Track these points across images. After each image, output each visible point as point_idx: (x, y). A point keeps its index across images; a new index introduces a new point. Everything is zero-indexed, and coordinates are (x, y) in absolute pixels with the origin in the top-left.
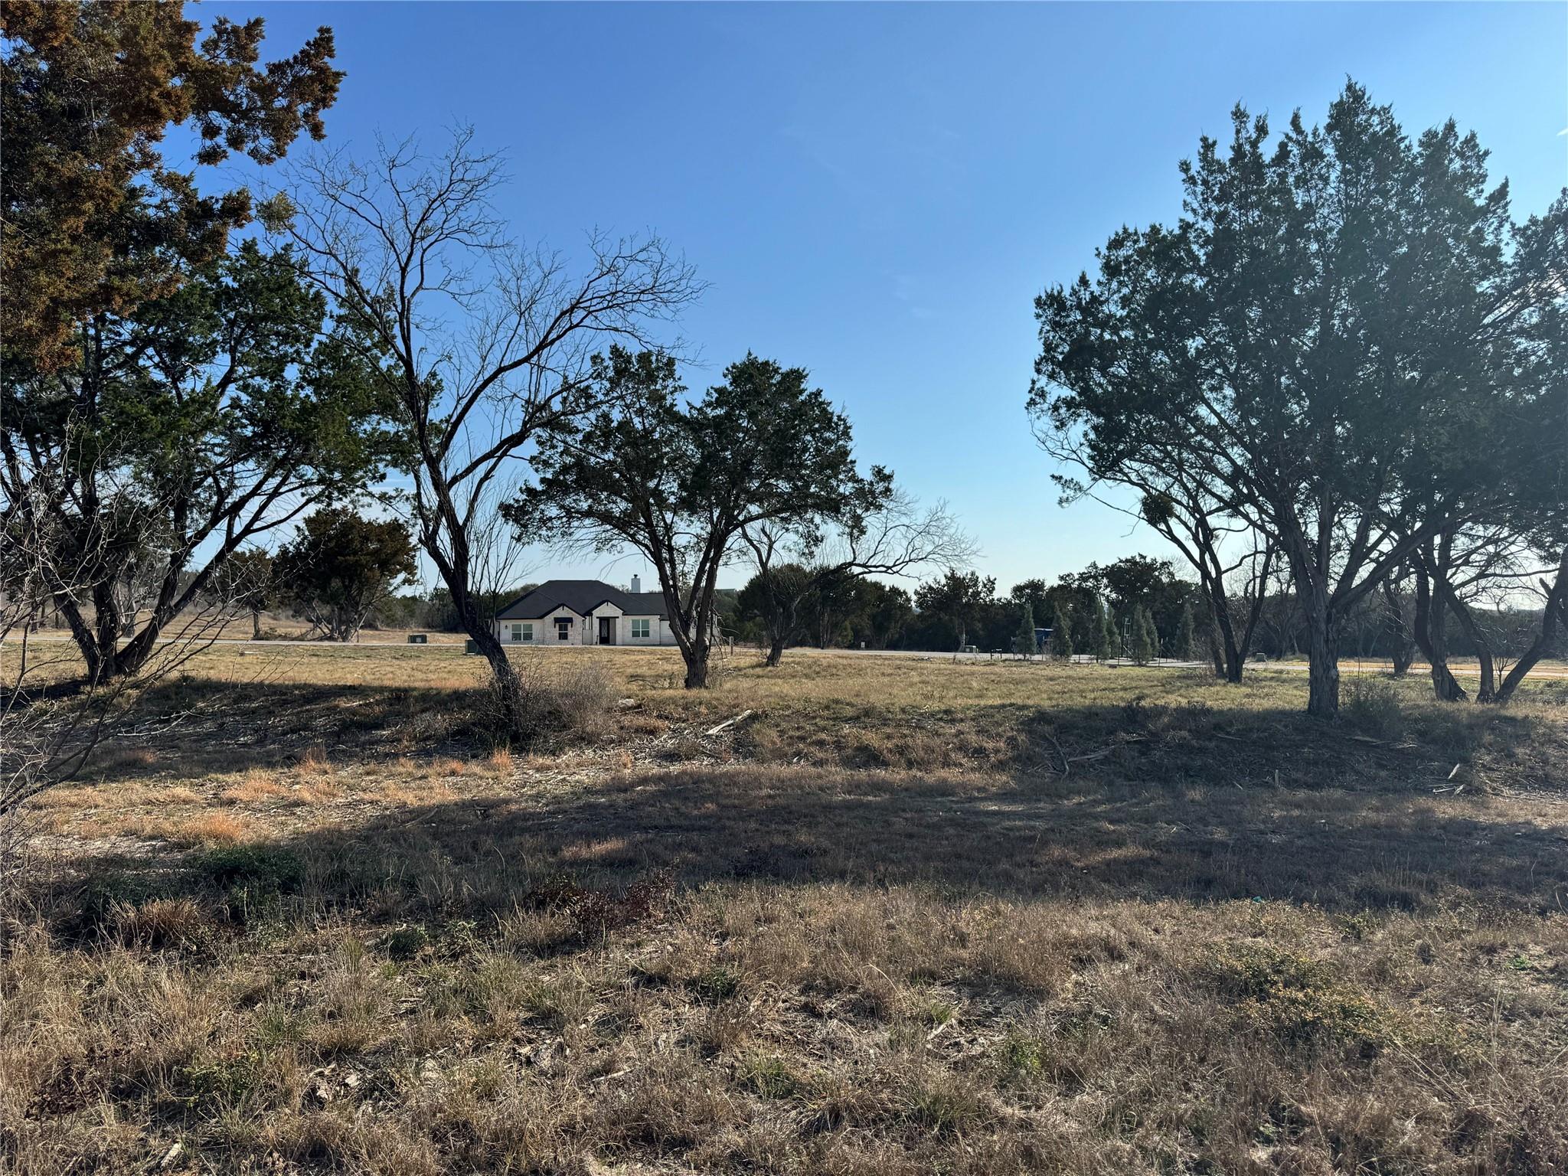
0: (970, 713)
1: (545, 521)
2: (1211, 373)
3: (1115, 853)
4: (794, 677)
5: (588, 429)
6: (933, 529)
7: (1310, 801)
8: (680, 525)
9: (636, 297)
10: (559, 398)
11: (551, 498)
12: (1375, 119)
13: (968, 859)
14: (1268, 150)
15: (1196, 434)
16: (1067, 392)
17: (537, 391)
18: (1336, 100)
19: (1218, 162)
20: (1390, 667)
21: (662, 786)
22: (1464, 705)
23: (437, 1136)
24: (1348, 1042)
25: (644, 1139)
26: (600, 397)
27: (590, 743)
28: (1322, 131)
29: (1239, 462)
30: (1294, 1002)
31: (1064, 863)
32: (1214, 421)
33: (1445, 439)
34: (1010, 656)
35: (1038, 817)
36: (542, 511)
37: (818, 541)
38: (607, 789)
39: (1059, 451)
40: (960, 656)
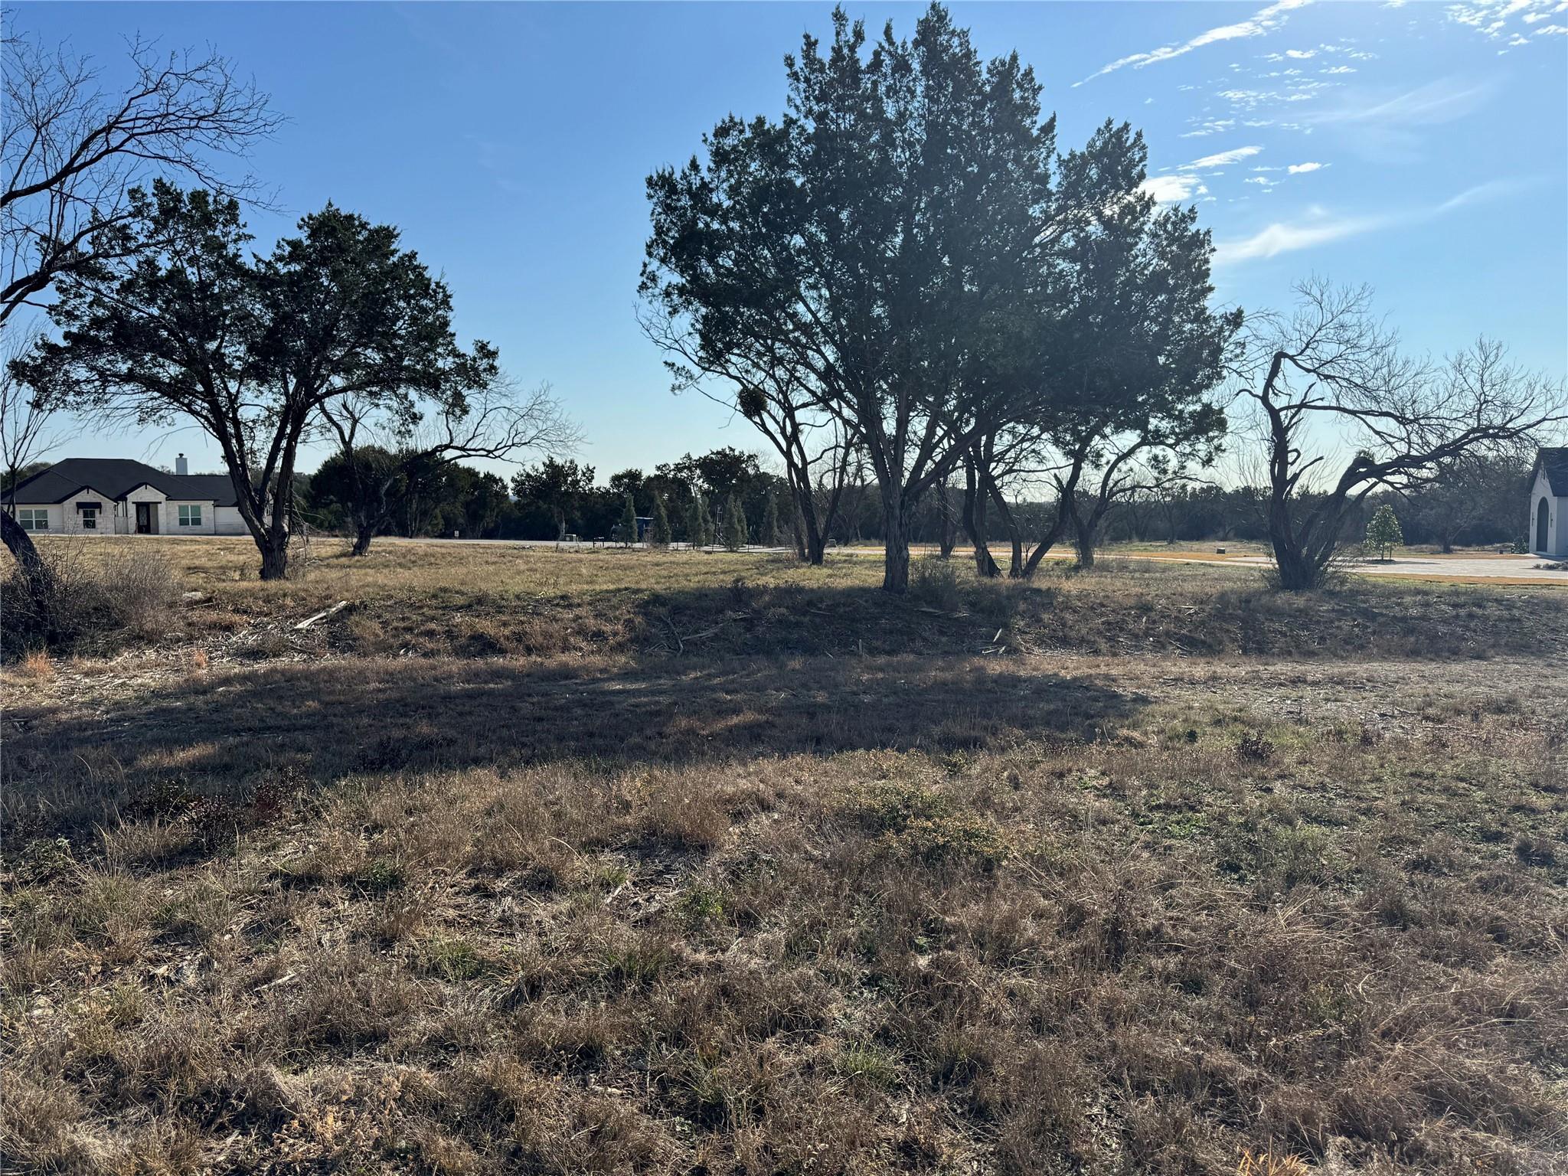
0: (588, 598)
1: (71, 385)
2: (810, 271)
3: (735, 720)
4: (387, 566)
5: (127, 277)
6: (536, 413)
7: (889, 665)
8: (247, 396)
9: (193, 124)
10: (88, 237)
11: (77, 357)
12: (956, 41)
13: (600, 736)
14: (864, 56)
15: (793, 331)
16: (677, 279)
17: (59, 226)
18: (922, 17)
19: (820, 61)
20: (938, 550)
21: (249, 686)
22: (1001, 580)
23: (74, 1077)
24: (973, 859)
25: (328, 1040)
26: (142, 239)
27: (151, 642)
28: (910, 45)
29: (831, 359)
30: (925, 829)
31: (691, 732)
32: (809, 318)
33: (999, 346)
34: (613, 544)
35: (661, 693)
36: (67, 372)
37: (416, 418)
38: (181, 692)
39: (663, 340)
40: (562, 544)
